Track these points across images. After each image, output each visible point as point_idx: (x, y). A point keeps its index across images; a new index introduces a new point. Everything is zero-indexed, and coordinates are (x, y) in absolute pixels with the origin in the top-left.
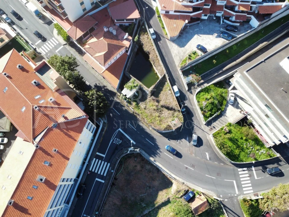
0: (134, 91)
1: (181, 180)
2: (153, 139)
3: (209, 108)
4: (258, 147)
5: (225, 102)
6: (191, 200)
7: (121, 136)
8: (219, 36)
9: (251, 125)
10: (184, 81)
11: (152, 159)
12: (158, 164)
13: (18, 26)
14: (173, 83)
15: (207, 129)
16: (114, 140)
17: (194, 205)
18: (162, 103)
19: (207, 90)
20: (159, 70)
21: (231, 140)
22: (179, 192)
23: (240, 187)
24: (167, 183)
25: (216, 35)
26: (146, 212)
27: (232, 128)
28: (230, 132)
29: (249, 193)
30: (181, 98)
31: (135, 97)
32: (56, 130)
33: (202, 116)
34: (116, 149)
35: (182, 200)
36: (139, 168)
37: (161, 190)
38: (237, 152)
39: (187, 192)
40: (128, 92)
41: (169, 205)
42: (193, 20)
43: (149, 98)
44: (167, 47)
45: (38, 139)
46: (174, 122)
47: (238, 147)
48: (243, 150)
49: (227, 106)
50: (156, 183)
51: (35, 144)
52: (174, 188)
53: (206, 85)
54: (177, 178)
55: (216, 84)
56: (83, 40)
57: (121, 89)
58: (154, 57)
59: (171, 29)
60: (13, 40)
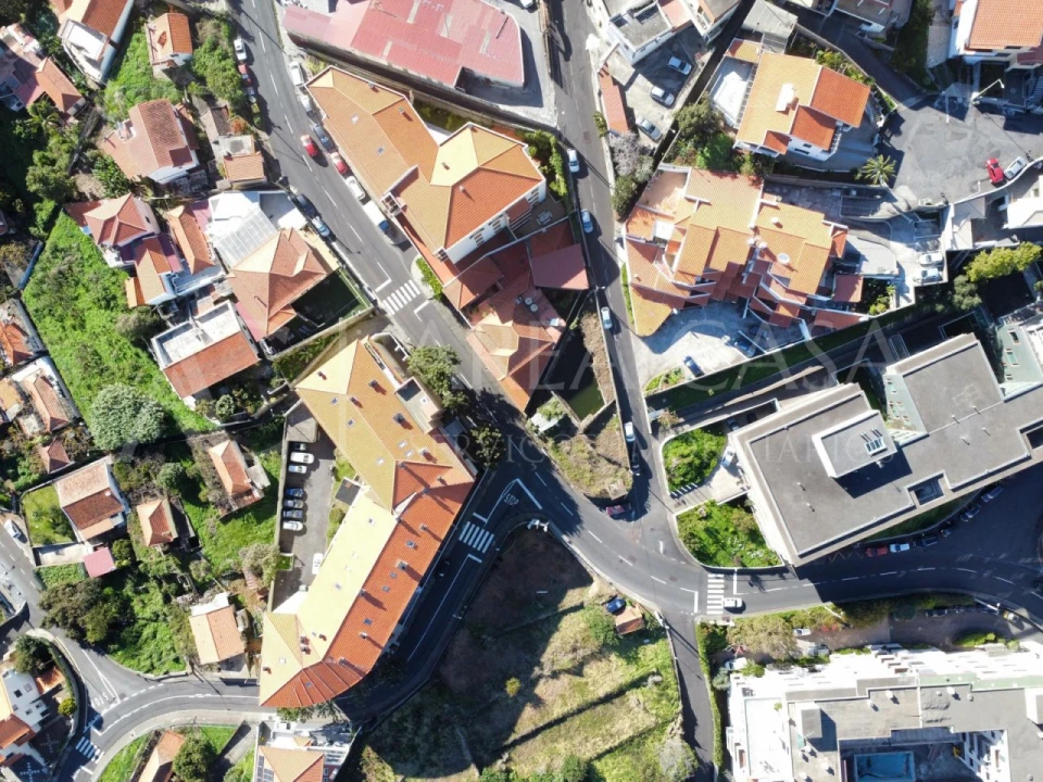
0: (554, 422)
1: (608, 579)
2: (573, 505)
3: (682, 471)
4: (753, 546)
5: (714, 462)
6: (618, 611)
7: (518, 491)
8: (730, 343)
9: (749, 510)
10: (648, 416)
11: (565, 538)
12: (575, 548)
13: (342, 244)
14: (626, 418)
15: (671, 503)
16: (506, 497)
17: (620, 620)
18: (600, 450)
19: (685, 439)
20: (607, 392)
21: (707, 530)
22: (600, 597)
23: (703, 603)
24: (585, 580)
25: (727, 338)
26: (543, 616)
27: (715, 511)
28: (708, 517)
29: (715, 614)
30: (636, 448)
31: (551, 432)
32: (427, 498)
33: (666, 483)
34: (506, 511)
35: (604, 608)
36: (541, 547)
37: (573, 587)
38: (712, 549)
39: (613, 599)
40: (541, 422)
41: (582, 611)
42: (688, 305)
43: (581, 436)
44: (630, 347)
45: (401, 508)
46: (615, 486)
47: (717, 542)
48: (723, 547)
49: (717, 468)
50: (566, 577)
51: (396, 516)
52: (593, 590)
53: (688, 428)
54: (603, 575)
55: (705, 429)
56: (472, 309)
57: (531, 411)
58: (601, 364)
59: (645, 317)
60: (334, 277)
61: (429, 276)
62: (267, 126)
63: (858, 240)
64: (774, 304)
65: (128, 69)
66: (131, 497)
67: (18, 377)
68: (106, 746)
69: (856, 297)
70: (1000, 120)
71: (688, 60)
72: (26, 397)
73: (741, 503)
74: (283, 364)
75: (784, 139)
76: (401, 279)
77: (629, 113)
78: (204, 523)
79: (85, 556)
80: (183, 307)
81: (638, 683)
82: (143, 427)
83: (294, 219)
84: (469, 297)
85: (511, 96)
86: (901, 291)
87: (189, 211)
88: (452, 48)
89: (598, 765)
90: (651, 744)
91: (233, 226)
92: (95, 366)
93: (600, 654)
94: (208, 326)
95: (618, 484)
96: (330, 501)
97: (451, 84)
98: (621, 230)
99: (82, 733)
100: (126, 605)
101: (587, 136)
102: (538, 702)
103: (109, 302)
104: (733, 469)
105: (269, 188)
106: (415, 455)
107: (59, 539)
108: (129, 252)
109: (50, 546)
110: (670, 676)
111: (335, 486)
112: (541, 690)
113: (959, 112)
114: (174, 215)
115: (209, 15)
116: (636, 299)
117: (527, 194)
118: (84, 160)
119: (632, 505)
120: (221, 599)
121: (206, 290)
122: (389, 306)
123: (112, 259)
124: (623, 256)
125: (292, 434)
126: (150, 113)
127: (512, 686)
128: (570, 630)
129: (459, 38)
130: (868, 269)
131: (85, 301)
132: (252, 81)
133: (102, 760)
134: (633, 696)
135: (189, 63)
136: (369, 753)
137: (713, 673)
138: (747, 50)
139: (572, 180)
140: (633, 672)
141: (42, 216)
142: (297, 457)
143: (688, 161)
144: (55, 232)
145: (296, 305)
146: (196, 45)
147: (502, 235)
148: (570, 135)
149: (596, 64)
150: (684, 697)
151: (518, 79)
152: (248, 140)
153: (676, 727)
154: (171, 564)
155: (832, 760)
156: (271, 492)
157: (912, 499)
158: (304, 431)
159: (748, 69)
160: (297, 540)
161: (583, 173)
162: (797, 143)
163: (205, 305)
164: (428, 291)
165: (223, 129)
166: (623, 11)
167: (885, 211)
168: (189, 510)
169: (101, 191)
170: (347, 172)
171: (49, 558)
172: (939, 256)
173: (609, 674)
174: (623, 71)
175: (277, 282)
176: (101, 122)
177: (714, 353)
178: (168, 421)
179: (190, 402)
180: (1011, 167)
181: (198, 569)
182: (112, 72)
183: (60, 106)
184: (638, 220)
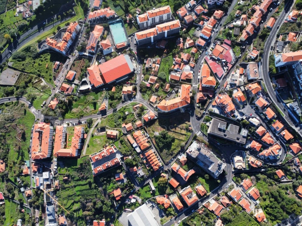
2: (194, 115)
3: (206, 119)
4: (206, 131)
5: (209, 121)
6: (190, 127)
7: (190, 109)
10: (207, 112)
11: (191, 117)
13: (194, 77)
14: (205, 111)
15: (202, 121)
18: (200, 111)
19: (208, 117)
20: (205, 107)
23: (197, 133)
27: (206, 125)
28: (204, 125)
30: (204, 114)
31: (198, 107)
32: (185, 101)
33: (203, 119)
34: (188, 110)
35: (189, 125)
36: (188, 116)
38: (202, 129)
40: (198, 105)
41: (186, 124)
42: (218, 105)
43: (200, 109)
44: (210, 105)
45: (182, 100)
50: (188, 120)
52: (189, 123)
54: (191, 123)
55: (210, 117)
56: (200, 91)
57: (197, 103)
58: (207, 104)
59: (214, 103)
60: (191, 79)
61: (199, 86)
62: (196, 63)
63: (236, 111)
64: (225, 111)
65: (189, 50)
66: (156, 82)
67: (156, 65)
68: (134, 101)
69: (232, 115)
70: (255, 111)
71: (234, 86)
72: (155, 67)
73: (208, 127)
74: (180, 82)
75: (236, 98)
76: (196, 84)
77: (226, 86)
78: (160, 89)
79: (147, 84)
80: (176, 71)
81: (185, 135)
82: (164, 78)
83: (192, 72)
84: (201, 90)
85: (218, 78)
86: (236, 118)
87: (184, 64)
88: (217, 70)
89: (175, 139)
90: (182, 142)
91: (187, 69)
92: (163, 70)
93: (184, 129)
94: (177, 74)
95: (199, 116)
96: (173, 97)
97: (214, 73)
98: (218, 95)
99: (133, 98)
100: (147, 91)
101: (221, 86)
102: (176, 129)
103: (169, 65)
104: (210, 123)
105: (192, 68)
106: (187, 97)
107: (146, 80)
108: (177, 64)
109: (145, 81)
110: (189, 137)
111: (174, 96)
112: (177, 128)
113: (252, 108)
114: (182, 64)
115: (199, 52)
116: (214, 101)
117: (213, 85)
118: (178, 53)
119: (199, 119)
120: (156, 97)
121: (179, 71)
122: (193, 85)
123: (174, 63)
124: (216, 97)
125: (175, 89)
126: (188, 55)
127: (175, 125)
128: (184, 125)
129: (218, 70)
130: (235, 114)
131: (167, 64)
132: (198, 59)
133: (132, 102)
134: (184, 136)
135: (194, 54)
136: (158, 120)
137: (193, 140)
138: (239, 89)
139: (217, 88)
140: (186, 134)
141: (170, 54)
142: (174, 91)
143: (228, 94)
144: (170, 56)
145: (186, 79)
146: (196, 53)
147: (208, 87)
148: (220, 84)
149: (227, 81)
150: (188, 140)
151: (220, 77)
152: (194, 63)
153: (185, 142)
154: (154, 90)
155: (198, 153)
156: (169, 92)
157: (223, 135)
158: (176, 89)
159: (238, 91)
160: (167, 98)
161: (219, 88)
162: (237, 99)
163: (178, 73)
164: (198, 87)
165: (193, 61)
166: (232, 79)
167: (240, 110)
168: (160, 87)
169: (177, 56)
170: (199, 72)
171: (143, 81)
172: (241, 118)
173: (184, 132)
174: (229, 83)
175: (187, 76)
176: (182, 51)
177: (217, 111)
178: (166, 79)
179: (170, 79)
180: (252, 116)
181: (156, 93)
182: (187, 48)
183: (180, 47)
184: (220, 95)
